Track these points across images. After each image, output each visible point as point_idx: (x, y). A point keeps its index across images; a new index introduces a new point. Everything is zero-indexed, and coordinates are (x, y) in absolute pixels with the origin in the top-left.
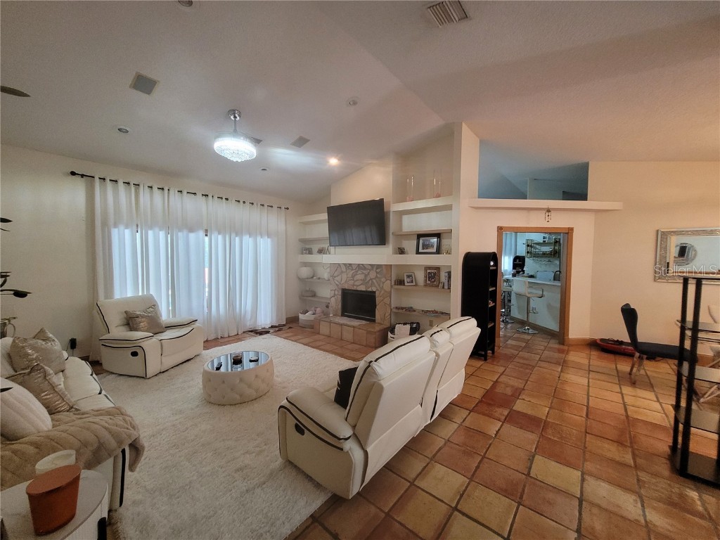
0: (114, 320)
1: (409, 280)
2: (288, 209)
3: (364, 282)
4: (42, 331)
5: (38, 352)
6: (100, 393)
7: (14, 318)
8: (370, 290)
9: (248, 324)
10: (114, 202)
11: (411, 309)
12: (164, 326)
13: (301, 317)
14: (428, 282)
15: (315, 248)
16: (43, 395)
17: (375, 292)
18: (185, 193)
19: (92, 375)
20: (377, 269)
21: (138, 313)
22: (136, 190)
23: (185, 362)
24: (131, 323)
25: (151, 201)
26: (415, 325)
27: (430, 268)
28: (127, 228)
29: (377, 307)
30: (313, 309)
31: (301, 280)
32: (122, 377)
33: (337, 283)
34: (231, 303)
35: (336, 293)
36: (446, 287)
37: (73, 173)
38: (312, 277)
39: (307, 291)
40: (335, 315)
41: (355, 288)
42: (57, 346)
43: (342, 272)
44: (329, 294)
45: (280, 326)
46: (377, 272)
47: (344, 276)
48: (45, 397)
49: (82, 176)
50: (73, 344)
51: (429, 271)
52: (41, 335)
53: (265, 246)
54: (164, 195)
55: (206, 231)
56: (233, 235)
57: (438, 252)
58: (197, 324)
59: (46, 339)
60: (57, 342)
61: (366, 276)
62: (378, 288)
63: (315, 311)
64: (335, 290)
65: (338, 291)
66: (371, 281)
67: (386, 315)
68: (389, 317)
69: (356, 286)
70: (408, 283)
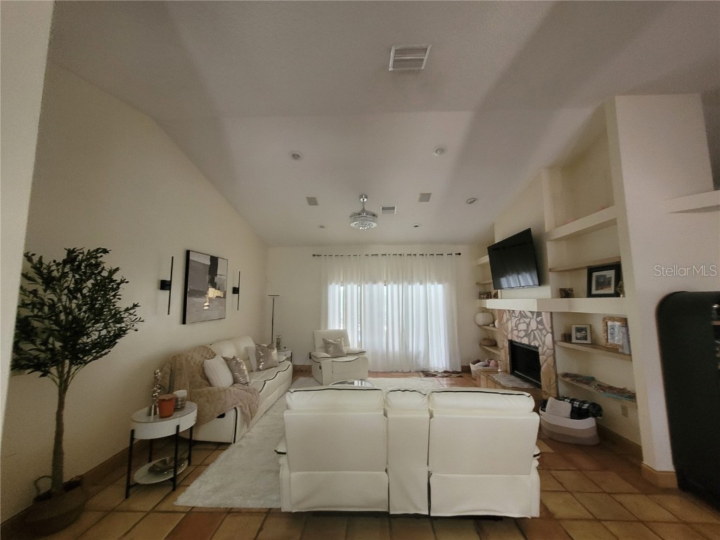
0: (319, 344)
1: (579, 335)
2: (459, 254)
3: (526, 333)
8: (533, 344)
9: (421, 364)
12: (345, 353)
13: (472, 366)
14: (610, 340)
17: (537, 348)
20: (537, 317)
21: (330, 341)
26: (586, 406)
28: (337, 284)
29: (542, 369)
31: (479, 326)
33: (504, 332)
37: (314, 255)
38: (489, 325)
39: (487, 339)
40: (504, 371)
41: (520, 340)
43: (507, 320)
46: (537, 322)
49: (318, 255)
51: (609, 323)
58: (365, 355)
61: (527, 326)
62: (541, 344)
63: (489, 363)
64: (503, 341)
65: (506, 342)
66: (533, 333)
67: (552, 382)
68: (555, 385)
69: (520, 337)
70: (577, 339)
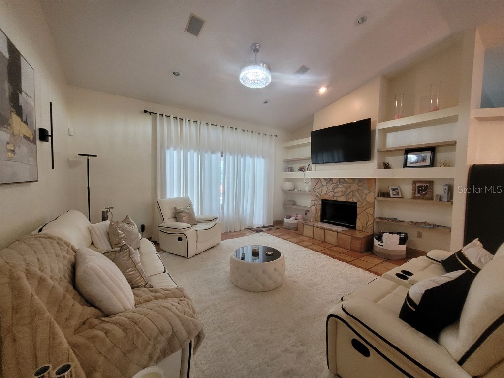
0: (167, 213)
1: (394, 193)
2: (276, 136)
3: (344, 193)
4: (127, 217)
5: (124, 233)
6: (165, 272)
7: (112, 208)
8: (351, 201)
9: (247, 223)
10: (168, 132)
11: (395, 220)
12: (197, 221)
13: (286, 220)
14: (417, 195)
15: (297, 167)
16: (128, 271)
17: (356, 203)
18: (210, 125)
19: (157, 254)
20: (359, 182)
21: (182, 209)
22: (180, 124)
23: (210, 248)
24: (177, 216)
25: (190, 130)
26: (403, 235)
27: (420, 181)
28: (175, 149)
29: (358, 216)
30: (295, 215)
31: (285, 192)
32: (171, 256)
33: (317, 194)
34: (237, 207)
35: (317, 202)
36: (445, 199)
37: (145, 111)
38: (294, 190)
39: (289, 201)
40: (315, 221)
41: (335, 199)
42: (136, 229)
43: (323, 186)
44: (309, 203)
45: (269, 227)
46: (359, 186)
47: (325, 190)
48: (129, 273)
49: (150, 113)
50: (143, 228)
51: (418, 184)
52: (126, 220)
53: (261, 164)
54: (197, 127)
55: (222, 153)
56: (240, 156)
57: (432, 164)
58: (217, 221)
59: (130, 224)
60: (136, 227)
61: (347, 189)
62: (360, 199)
63: (297, 216)
64: (315, 200)
65: (318, 201)
66: (352, 193)
67: (368, 224)
68: (372, 225)
69: (336, 197)
70: (393, 195)
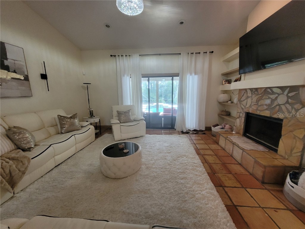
2: (212, 52)
3: (269, 107)
8: (275, 116)
13: (213, 128)
15: (234, 78)
17: (282, 120)
20: (289, 92)
29: (282, 137)
33: (242, 107)
35: (241, 115)
40: (238, 133)
41: (258, 113)
43: (248, 97)
46: (288, 97)
47: (249, 101)
49: (113, 56)
61: (273, 101)
63: (225, 126)
64: (240, 113)
65: (243, 114)
66: (278, 107)
67: (295, 151)
68: (299, 154)
69: (259, 110)
